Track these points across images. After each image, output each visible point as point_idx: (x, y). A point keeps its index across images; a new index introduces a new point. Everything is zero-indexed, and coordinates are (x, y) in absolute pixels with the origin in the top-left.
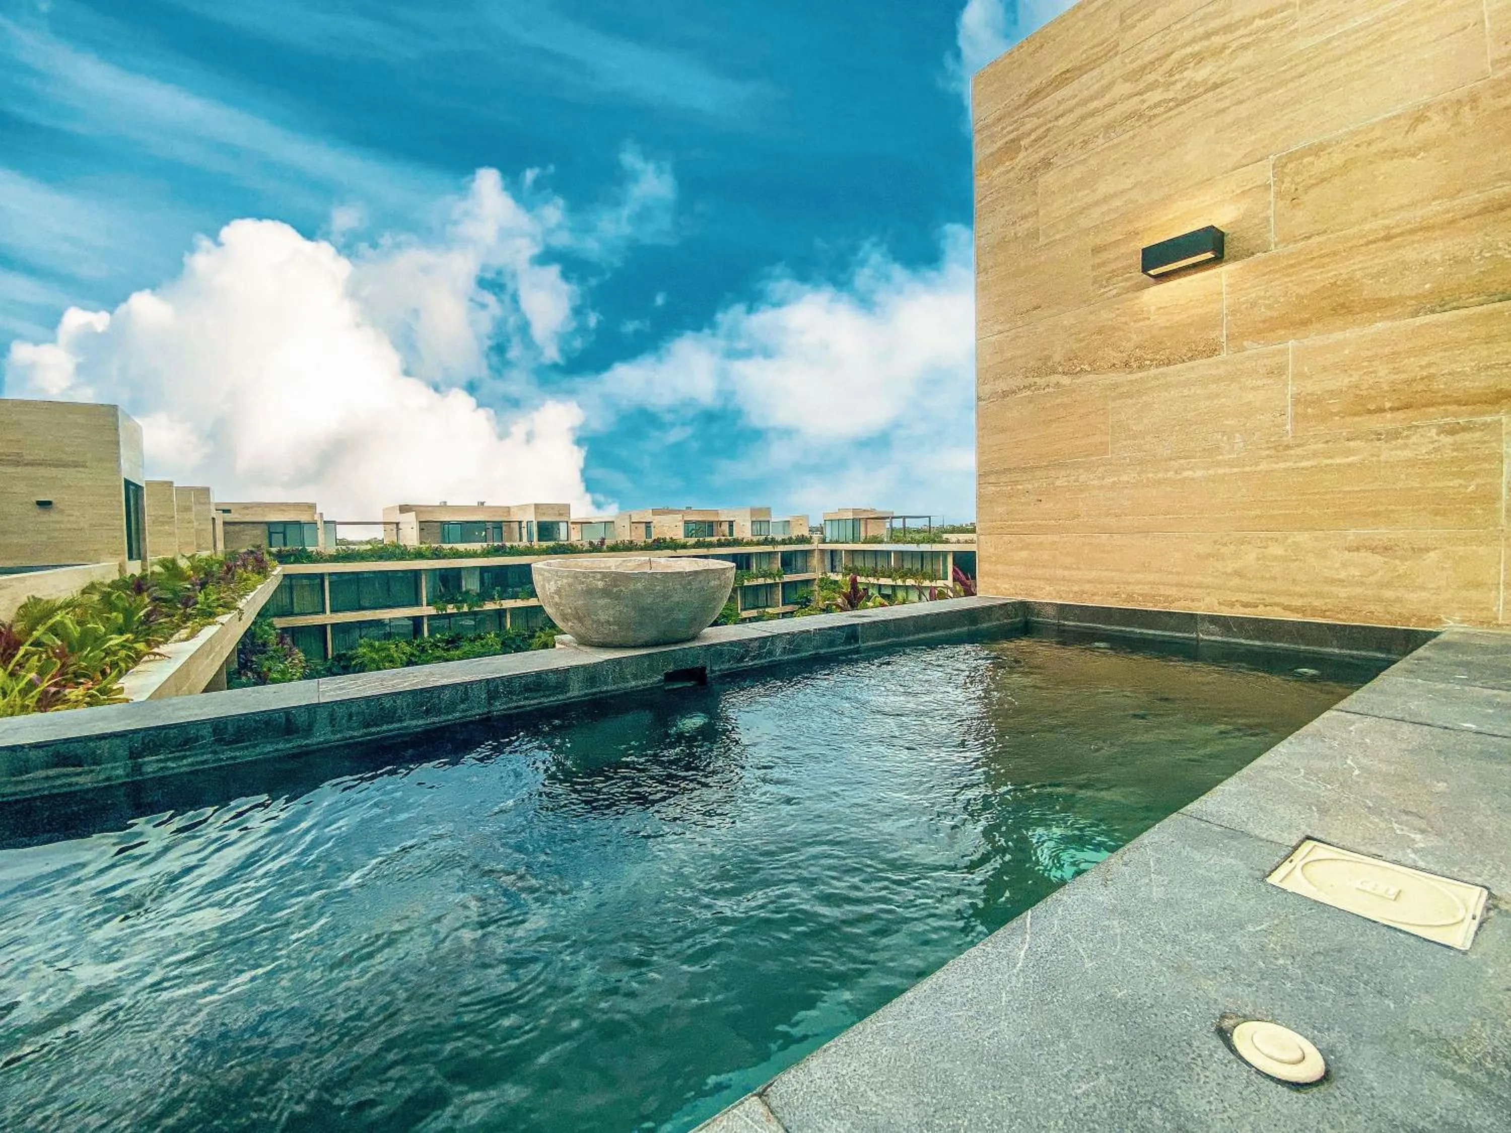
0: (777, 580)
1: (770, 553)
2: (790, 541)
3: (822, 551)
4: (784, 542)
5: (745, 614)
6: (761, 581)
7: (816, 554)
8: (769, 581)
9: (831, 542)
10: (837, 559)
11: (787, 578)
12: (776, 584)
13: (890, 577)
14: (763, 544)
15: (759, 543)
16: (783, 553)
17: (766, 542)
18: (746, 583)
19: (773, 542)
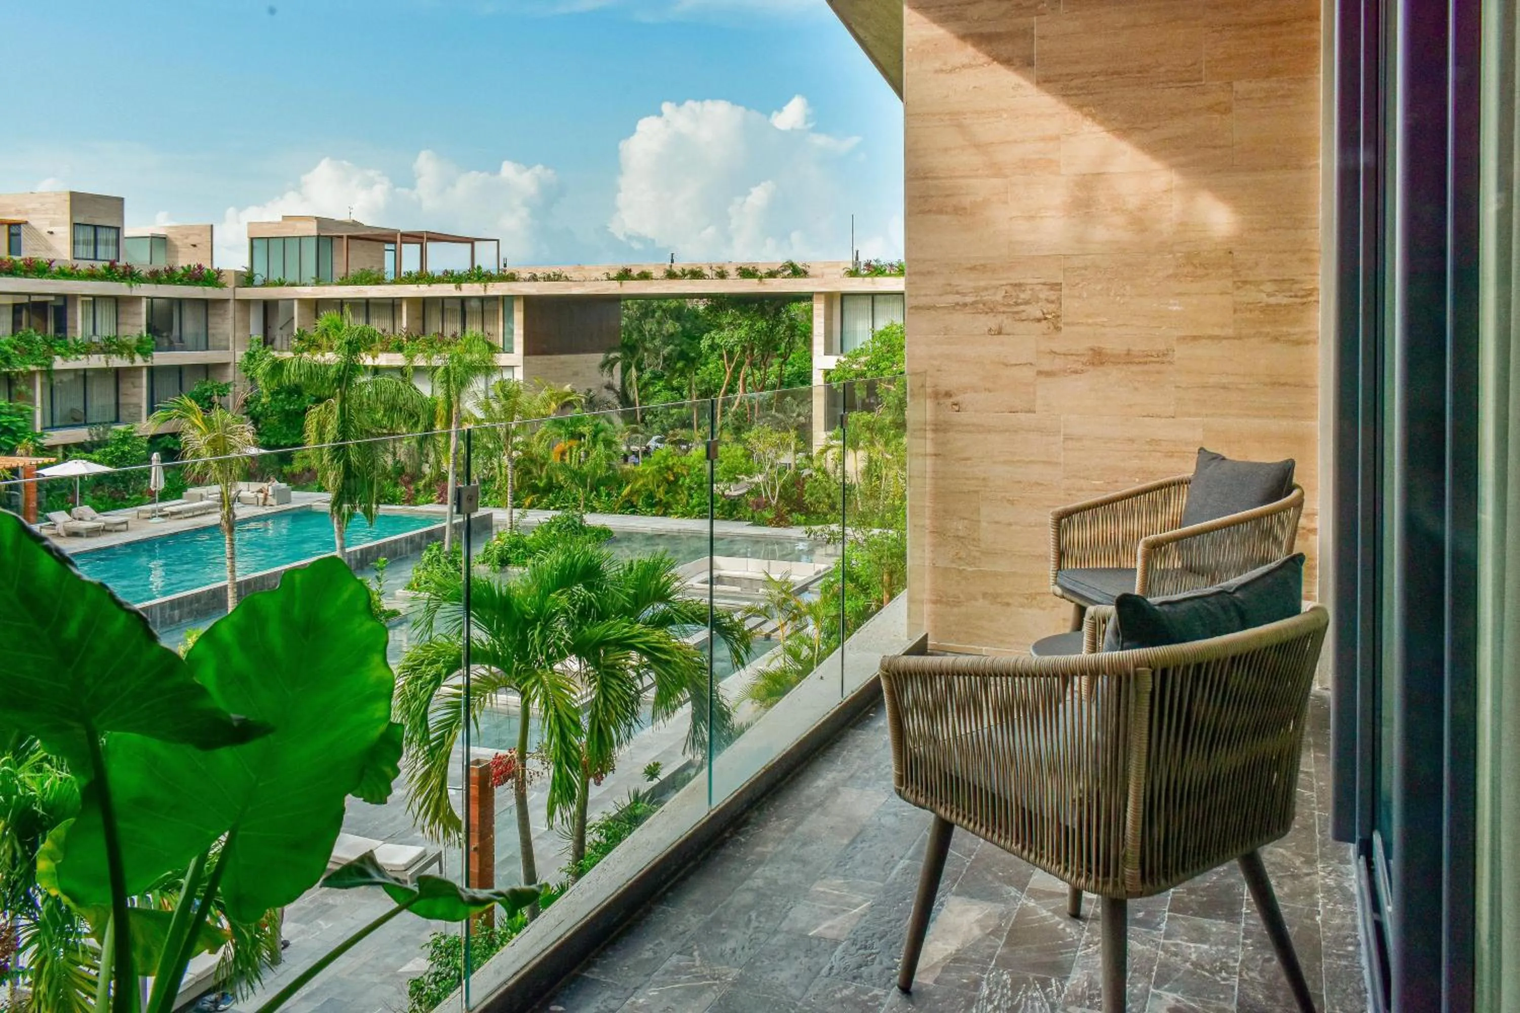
0: (139, 361)
1: (117, 301)
2: (170, 276)
3: (246, 304)
4: (155, 277)
5: (57, 437)
6: (97, 361)
7: (231, 306)
8: (117, 362)
9: (266, 284)
10: (281, 320)
11: (161, 359)
12: (133, 371)
13: (400, 349)
14: (103, 278)
15: (92, 276)
16: (151, 299)
17: (112, 273)
18: (59, 363)
19: (129, 275)
